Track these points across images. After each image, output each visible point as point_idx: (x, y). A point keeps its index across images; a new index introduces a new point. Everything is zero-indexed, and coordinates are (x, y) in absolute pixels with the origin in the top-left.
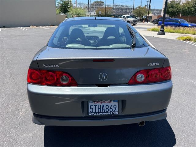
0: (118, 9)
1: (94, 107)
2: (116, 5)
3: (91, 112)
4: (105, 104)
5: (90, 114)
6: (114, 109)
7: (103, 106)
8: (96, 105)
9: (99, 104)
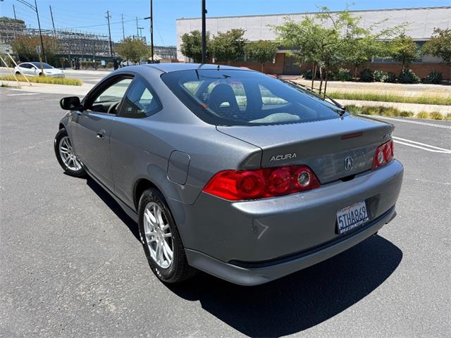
0: (71, 41)
1: (342, 219)
2: (63, 33)
3: (342, 228)
4: (353, 209)
5: (341, 232)
6: (363, 213)
7: (352, 212)
8: (344, 214)
9: (347, 212)
